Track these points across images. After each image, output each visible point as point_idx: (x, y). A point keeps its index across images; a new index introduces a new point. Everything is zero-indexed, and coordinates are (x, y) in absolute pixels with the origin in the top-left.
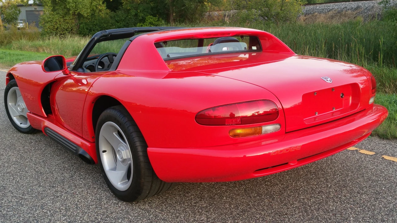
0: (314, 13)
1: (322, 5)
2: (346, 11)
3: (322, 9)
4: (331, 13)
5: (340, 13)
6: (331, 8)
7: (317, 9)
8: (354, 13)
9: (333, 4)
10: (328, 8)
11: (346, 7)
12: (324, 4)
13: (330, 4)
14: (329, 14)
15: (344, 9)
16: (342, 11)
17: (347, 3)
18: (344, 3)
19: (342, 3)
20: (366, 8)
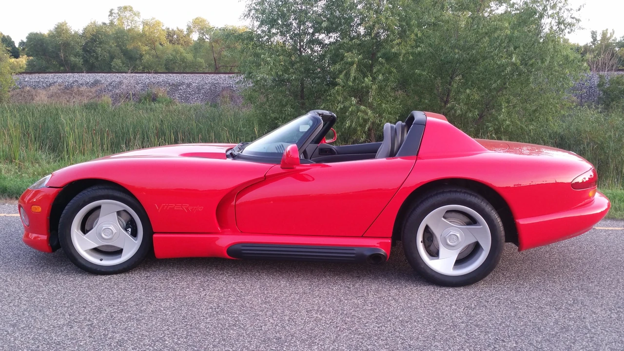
0: (23, 88)
1: (33, 75)
2: (79, 87)
3: (37, 82)
4: (53, 89)
5: (68, 89)
6: (51, 81)
7: (26, 81)
8: (93, 90)
9: (52, 74)
10: (46, 80)
11: (77, 81)
12: (37, 75)
13: (47, 74)
14: (50, 90)
15: (73, 83)
16: (72, 87)
17: (76, 75)
18: (71, 74)
19: (68, 74)
20: (110, 84)
